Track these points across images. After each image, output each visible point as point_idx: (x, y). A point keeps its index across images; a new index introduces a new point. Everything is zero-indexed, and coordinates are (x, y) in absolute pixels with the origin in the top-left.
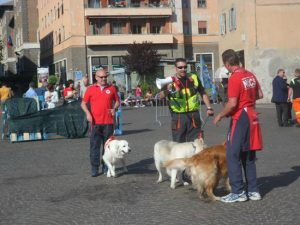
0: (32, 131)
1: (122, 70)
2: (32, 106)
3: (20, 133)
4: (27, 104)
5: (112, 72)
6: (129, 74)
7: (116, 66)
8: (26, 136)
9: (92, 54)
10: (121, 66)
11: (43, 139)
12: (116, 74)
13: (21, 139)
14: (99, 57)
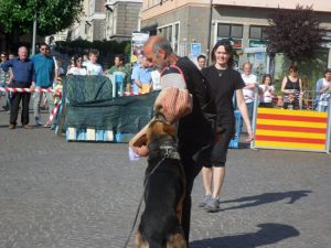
0: (101, 127)
1: (262, 48)
2: (104, 89)
3: (82, 128)
4: (97, 86)
5: (248, 50)
6: (272, 56)
7: (253, 41)
8: (90, 134)
9: (218, 19)
10: (261, 42)
11: (114, 142)
12: (254, 54)
13: (81, 137)
14: (230, 25)
